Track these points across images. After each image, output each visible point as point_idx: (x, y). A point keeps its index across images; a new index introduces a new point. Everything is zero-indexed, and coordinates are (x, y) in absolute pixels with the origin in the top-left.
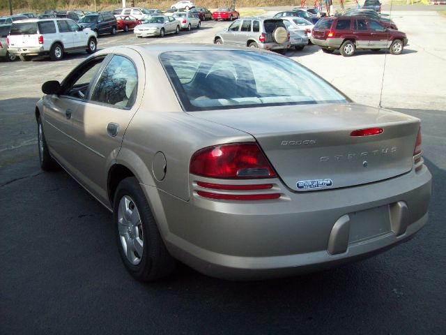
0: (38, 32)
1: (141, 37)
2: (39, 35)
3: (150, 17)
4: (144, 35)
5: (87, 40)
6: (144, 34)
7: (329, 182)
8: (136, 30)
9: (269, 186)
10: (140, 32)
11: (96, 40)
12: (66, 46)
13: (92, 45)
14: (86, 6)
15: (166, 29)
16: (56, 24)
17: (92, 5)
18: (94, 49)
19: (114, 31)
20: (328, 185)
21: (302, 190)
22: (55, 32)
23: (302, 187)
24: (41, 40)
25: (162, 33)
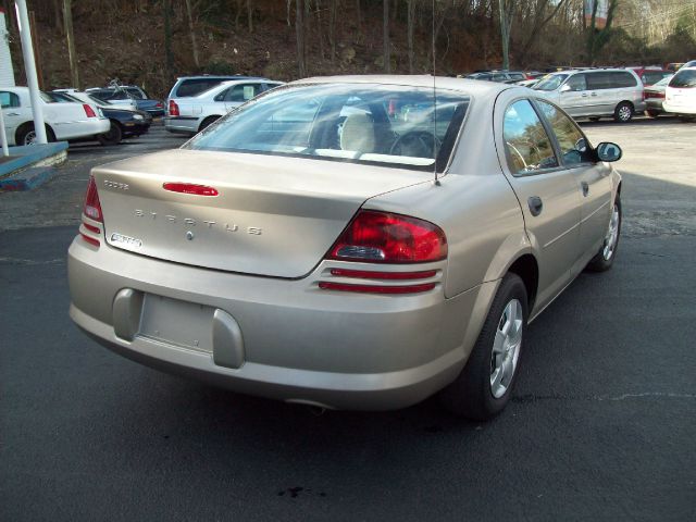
9: (98, 231)
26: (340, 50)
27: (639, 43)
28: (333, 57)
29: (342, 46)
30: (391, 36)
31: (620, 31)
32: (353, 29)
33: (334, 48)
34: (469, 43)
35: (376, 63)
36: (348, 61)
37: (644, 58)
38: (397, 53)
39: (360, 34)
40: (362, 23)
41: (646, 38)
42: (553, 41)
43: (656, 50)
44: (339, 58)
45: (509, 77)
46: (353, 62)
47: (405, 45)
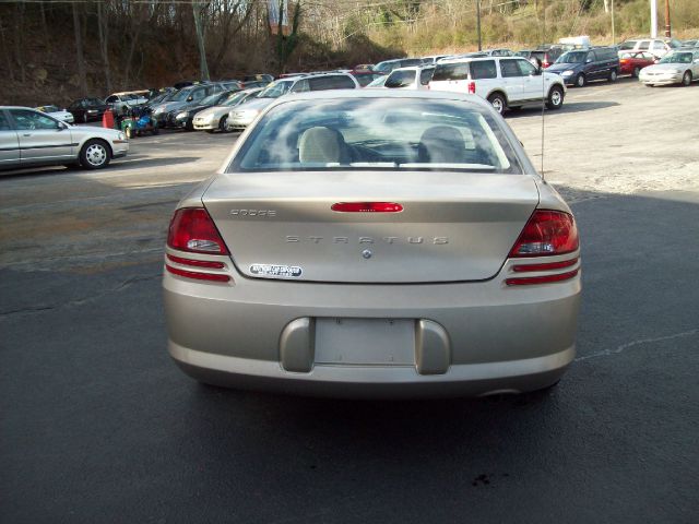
0: (469, 77)
1: (652, 86)
2: (469, 80)
3: (671, 53)
4: (657, 83)
5: (547, 89)
6: (655, 80)
7: (297, 271)
8: (643, 74)
9: (220, 265)
10: (649, 77)
11: (562, 89)
12: (511, 98)
13: (554, 97)
14: (600, 37)
15: (695, 73)
16: (498, 64)
17: (608, 35)
18: (558, 103)
19: (613, 75)
20: (294, 274)
21: (256, 275)
22: (494, 76)
23: (257, 272)
24: (472, 87)
25: (687, 78)
26: (29, 70)
27: (325, 48)
28: (24, 79)
29: (32, 66)
30: (84, 53)
31: (305, 37)
32: (42, 47)
33: (23, 70)
34: (163, 57)
35: (71, 82)
36: (40, 81)
37: (330, 61)
38: (92, 71)
39: (49, 52)
40: (50, 41)
41: (330, 42)
42: (241, 50)
43: (340, 53)
44: (31, 79)
45: (224, 88)
46: (47, 83)
47: (99, 62)
